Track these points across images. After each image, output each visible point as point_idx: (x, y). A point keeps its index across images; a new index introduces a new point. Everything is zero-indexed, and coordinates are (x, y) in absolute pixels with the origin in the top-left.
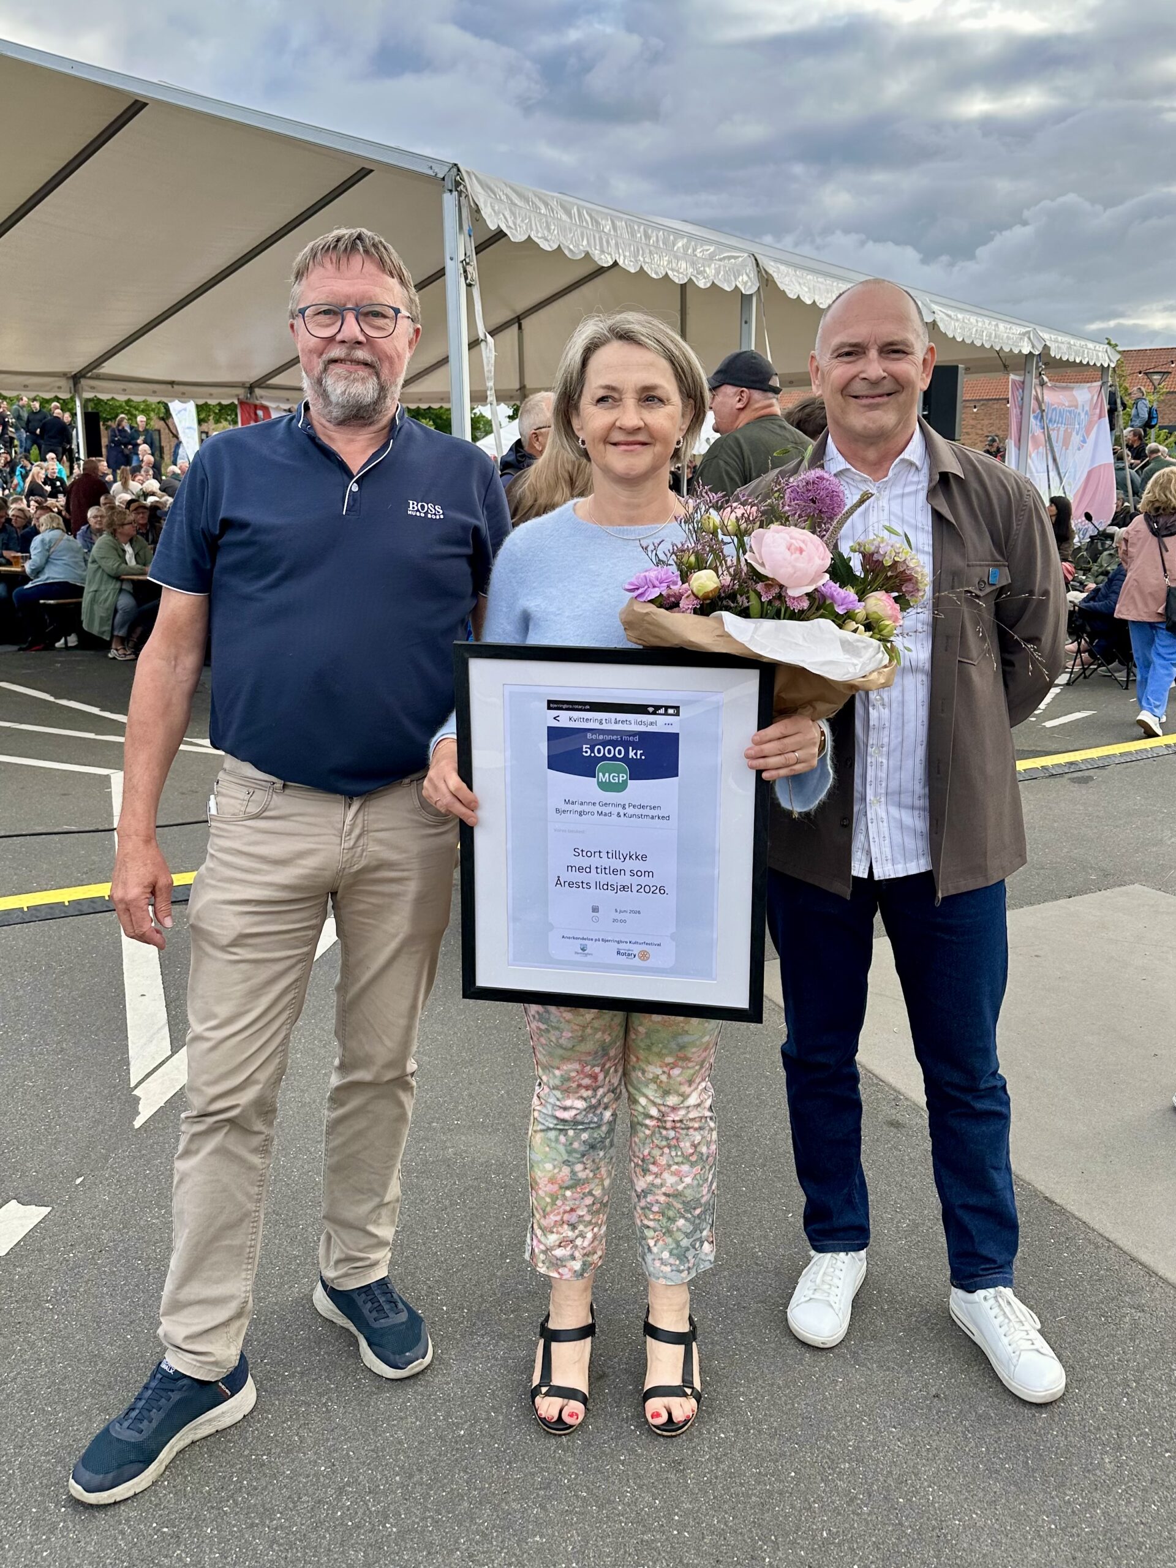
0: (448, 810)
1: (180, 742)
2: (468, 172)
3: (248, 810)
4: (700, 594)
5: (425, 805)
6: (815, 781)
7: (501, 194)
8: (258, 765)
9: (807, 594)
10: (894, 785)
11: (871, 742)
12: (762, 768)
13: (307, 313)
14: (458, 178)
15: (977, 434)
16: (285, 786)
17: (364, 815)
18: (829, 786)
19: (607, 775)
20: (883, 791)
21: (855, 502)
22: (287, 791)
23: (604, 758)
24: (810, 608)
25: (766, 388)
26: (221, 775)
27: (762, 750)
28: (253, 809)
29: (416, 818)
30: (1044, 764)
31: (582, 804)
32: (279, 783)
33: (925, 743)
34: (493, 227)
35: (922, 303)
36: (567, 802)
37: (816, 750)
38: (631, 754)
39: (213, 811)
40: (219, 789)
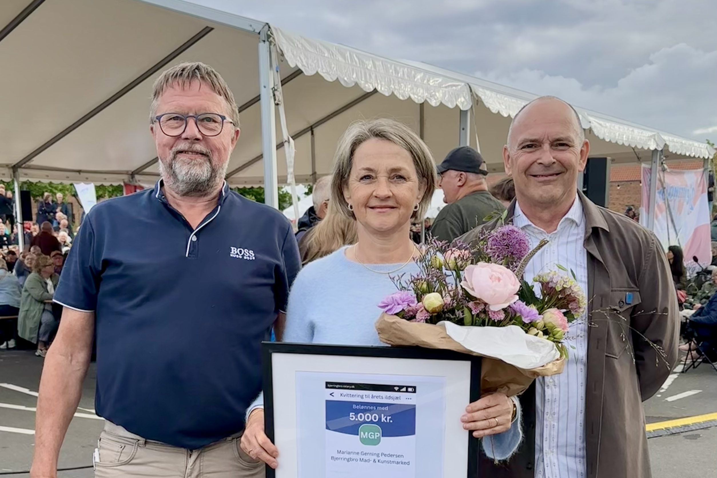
0: (257, 457)
1: (75, 410)
2: (276, 29)
3: (121, 459)
4: (430, 310)
5: (242, 455)
6: (510, 439)
7: (298, 43)
8: (128, 428)
9: (504, 310)
10: (562, 441)
11: (546, 411)
12: (473, 429)
13: (162, 119)
14: (269, 33)
15: (620, 204)
16: (146, 443)
17: (200, 463)
18: (519, 442)
19: (366, 433)
20: (555, 444)
21: (535, 247)
22: (147, 446)
23: (365, 422)
24: (505, 319)
25: (476, 171)
26: (103, 435)
27: (473, 417)
28: (124, 458)
29: (236, 464)
30: (667, 426)
31: (349, 453)
32: (142, 440)
33: (583, 412)
34: (292, 65)
35: (582, 116)
36: (339, 452)
37: (510, 417)
38: (383, 419)
39: (97, 460)
40: (101, 444)
